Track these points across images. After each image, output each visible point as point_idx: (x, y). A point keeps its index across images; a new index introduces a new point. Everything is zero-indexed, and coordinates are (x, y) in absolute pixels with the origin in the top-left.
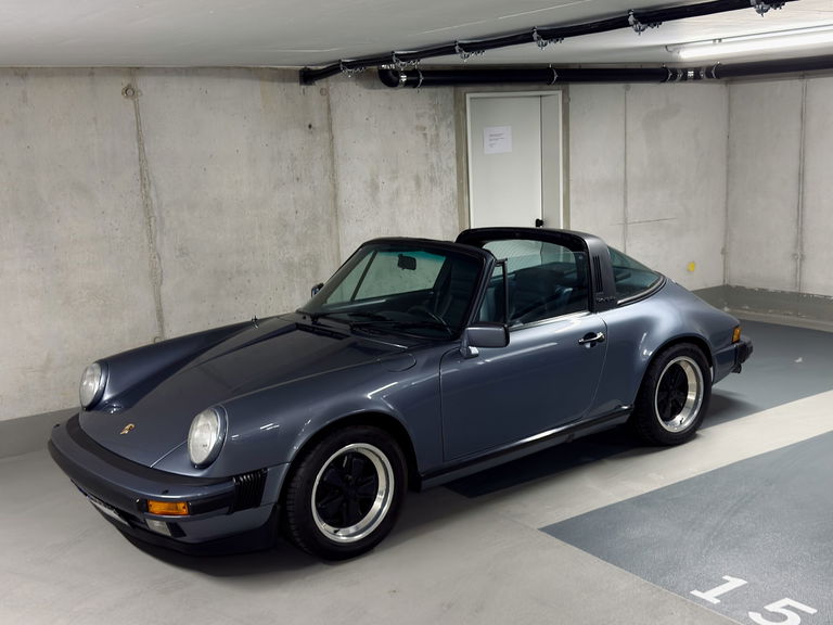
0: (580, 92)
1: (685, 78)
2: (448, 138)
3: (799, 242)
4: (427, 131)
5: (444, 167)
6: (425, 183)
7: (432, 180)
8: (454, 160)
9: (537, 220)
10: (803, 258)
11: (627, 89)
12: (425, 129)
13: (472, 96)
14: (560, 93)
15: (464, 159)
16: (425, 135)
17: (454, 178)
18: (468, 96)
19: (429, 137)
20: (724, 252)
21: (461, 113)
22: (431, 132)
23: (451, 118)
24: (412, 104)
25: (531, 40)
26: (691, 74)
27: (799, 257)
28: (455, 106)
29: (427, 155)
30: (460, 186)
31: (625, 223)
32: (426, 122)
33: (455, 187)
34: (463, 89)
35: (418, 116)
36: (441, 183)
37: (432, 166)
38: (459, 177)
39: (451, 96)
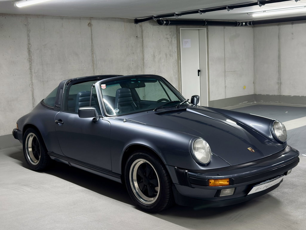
0: (212, 28)
1: (242, 25)
2: (175, 41)
3: (279, 78)
4: (169, 39)
5: (174, 51)
6: (168, 56)
7: (170, 55)
8: (176, 49)
9: (198, 70)
10: (281, 83)
11: (224, 28)
12: (168, 38)
13: (182, 29)
14: (206, 29)
15: (179, 49)
16: (168, 40)
17: (176, 55)
18: (180, 28)
19: (169, 41)
20: (254, 83)
21: (178, 34)
22: (170, 40)
23: (175, 36)
24: (165, 31)
25: (198, 13)
26: (244, 24)
27: (280, 84)
28: (176, 32)
29: (169, 47)
30: (178, 57)
31: (225, 72)
32: (168, 36)
33: (177, 58)
34: (179, 27)
35: (166, 34)
36: (173, 56)
37: (170, 50)
38: (178, 55)
39: (175, 28)
